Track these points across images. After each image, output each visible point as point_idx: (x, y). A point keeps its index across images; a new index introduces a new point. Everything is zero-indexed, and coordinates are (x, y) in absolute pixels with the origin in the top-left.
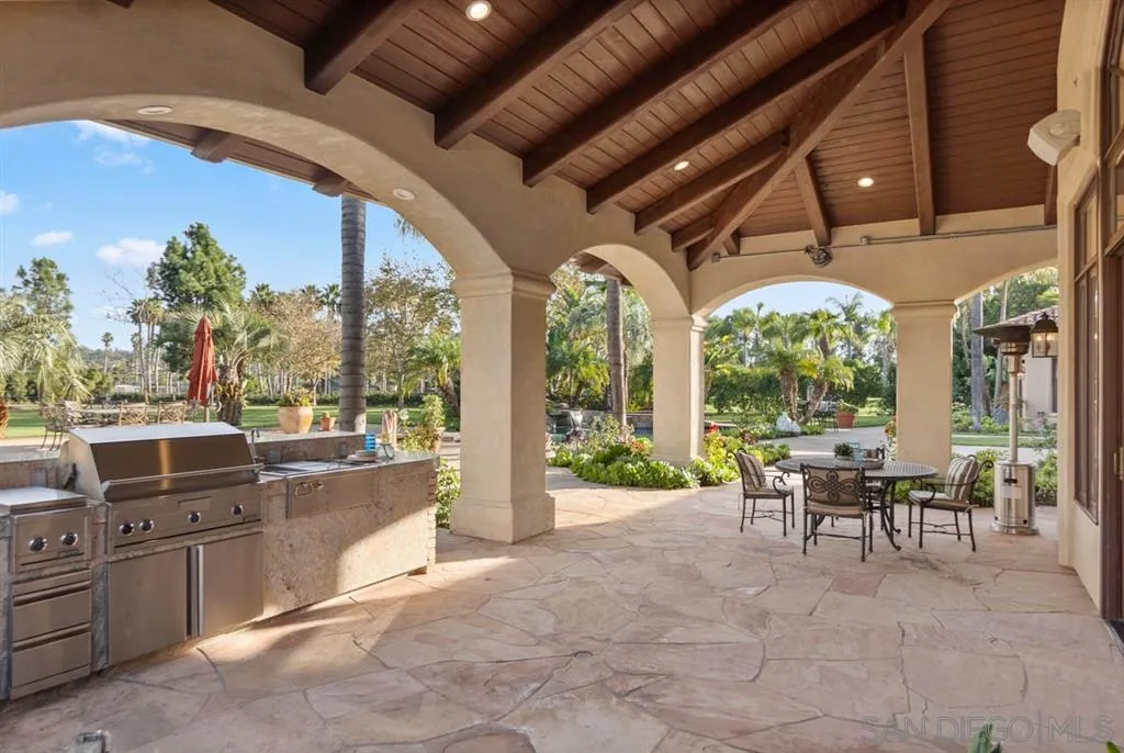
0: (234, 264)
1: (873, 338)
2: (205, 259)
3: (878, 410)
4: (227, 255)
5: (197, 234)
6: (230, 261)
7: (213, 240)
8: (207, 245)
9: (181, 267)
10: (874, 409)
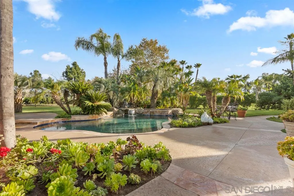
0: (83, 71)
1: (253, 87)
2: (75, 70)
3: (255, 108)
4: (81, 69)
5: (74, 64)
6: (82, 70)
7: (78, 65)
8: (76, 67)
9: (69, 72)
10: (253, 107)
